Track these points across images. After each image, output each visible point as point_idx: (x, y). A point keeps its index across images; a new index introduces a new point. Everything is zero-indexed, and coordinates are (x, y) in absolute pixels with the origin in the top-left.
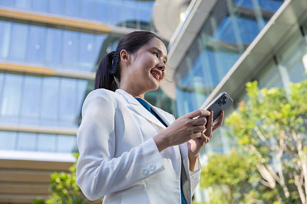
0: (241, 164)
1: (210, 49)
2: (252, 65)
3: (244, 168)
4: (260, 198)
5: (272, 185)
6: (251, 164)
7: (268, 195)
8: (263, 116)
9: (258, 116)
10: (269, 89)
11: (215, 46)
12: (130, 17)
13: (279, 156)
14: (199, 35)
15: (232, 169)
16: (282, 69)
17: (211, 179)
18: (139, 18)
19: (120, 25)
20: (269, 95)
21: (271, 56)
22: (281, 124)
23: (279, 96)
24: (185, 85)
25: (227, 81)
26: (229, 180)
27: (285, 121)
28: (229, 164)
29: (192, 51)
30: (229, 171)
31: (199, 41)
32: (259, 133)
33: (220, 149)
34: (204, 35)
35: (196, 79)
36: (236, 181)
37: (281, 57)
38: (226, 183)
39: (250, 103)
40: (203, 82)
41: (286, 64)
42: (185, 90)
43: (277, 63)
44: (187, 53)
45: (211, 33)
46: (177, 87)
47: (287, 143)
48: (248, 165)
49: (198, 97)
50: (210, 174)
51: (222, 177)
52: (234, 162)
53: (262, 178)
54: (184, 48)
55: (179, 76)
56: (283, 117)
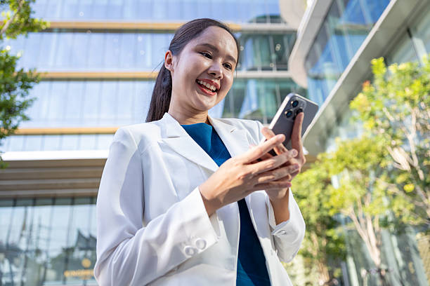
0: (373, 147)
1: (338, 33)
2: (383, 42)
3: (376, 151)
4: (393, 182)
5: (406, 167)
6: (383, 148)
7: (400, 179)
8: (391, 95)
9: (385, 95)
10: (399, 64)
11: (344, 29)
12: (260, 13)
13: (412, 137)
14: (326, 18)
15: (363, 154)
16: (418, 42)
17: (340, 166)
18: (268, 12)
19: (251, 22)
20: (399, 71)
21: (404, 29)
22: (412, 102)
23: (410, 71)
24: (316, 73)
25: (356, 63)
26: (359, 165)
27: (416, 98)
28: (360, 149)
29: (321, 37)
30: (359, 157)
31: (327, 24)
32: (388, 114)
33: (353, 134)
34: (331, 19)
35: (326, 64)
36: (368, 165)
37: (416, 29)
38: (357, 168)
39: (378, 82)
40: (334, 67)
41: (421, 36)
42: (317, 78)
43: (411, 36)
44: (316, 39)
45: (338, 16)
46: (308, 75)
47: (422, 121)
48: (380, 149)
49: (329, 83)
50: (339, 160)
51: (352, 162)
52: (365, 146)
53: (394, 161)
54: (312, 35)
55: (309, 64)
56: (414, 95)
